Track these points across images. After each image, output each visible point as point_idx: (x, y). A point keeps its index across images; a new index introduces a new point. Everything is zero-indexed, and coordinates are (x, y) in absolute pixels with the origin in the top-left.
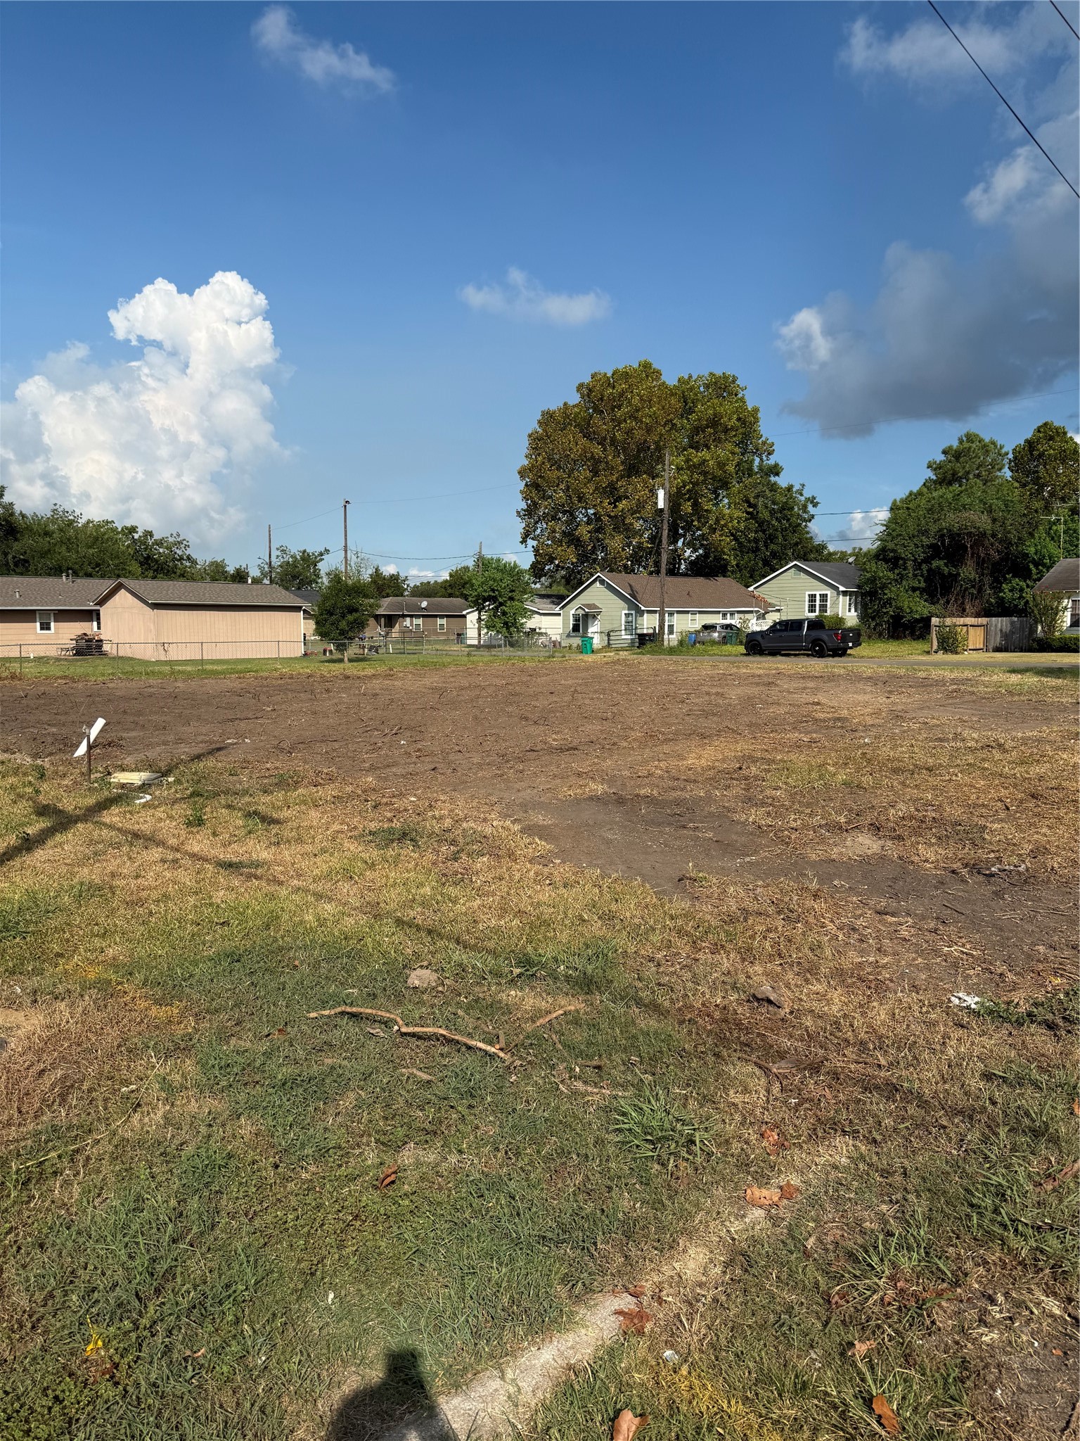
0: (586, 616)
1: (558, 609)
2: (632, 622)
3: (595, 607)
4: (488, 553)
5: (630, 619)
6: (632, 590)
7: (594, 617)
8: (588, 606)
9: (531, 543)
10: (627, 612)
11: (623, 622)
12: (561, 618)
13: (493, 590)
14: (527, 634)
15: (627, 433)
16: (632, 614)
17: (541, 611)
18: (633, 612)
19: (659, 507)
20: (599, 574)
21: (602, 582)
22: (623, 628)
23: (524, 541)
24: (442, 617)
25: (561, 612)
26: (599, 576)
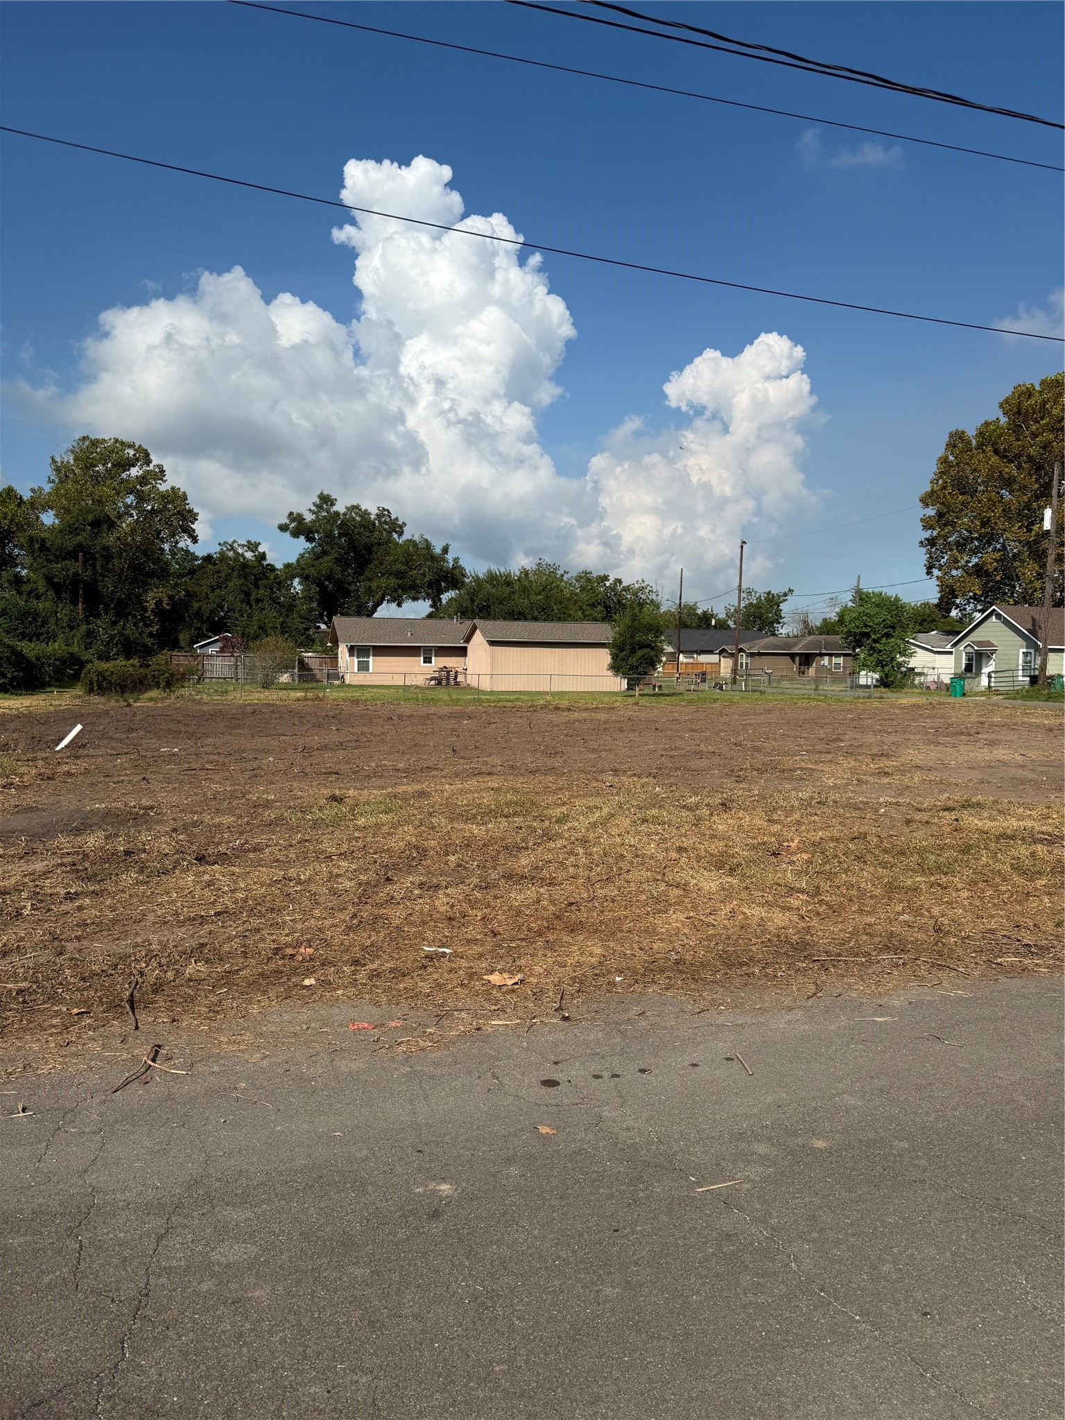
0: (980, 655)
1: (949, 646)
2: (1030, 662)
3: (989, 644)
4: (868, 586)
5: (1028, 658)
6: (1034, 625)
7: (989, 657)
8: (979, 643)
9: (936, 572)
10: (1025, 650)
11: (1021, 662)
12: (953, 656)
13: (866, 626)
14: (904, 674)
15: (1044, 448)
16: (1031, 653)
17: (935, 649)
18: (1032, 651)
19: (1045, 529)
20: (994, 607)
21: (999, 616)
22: (1020, 668)
23: (929, 573)
24: (838, 655)
25: (953, 650)
26: (994, 610)
